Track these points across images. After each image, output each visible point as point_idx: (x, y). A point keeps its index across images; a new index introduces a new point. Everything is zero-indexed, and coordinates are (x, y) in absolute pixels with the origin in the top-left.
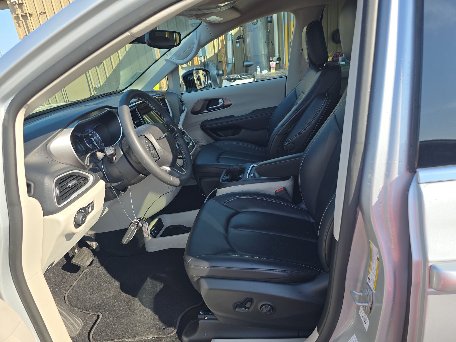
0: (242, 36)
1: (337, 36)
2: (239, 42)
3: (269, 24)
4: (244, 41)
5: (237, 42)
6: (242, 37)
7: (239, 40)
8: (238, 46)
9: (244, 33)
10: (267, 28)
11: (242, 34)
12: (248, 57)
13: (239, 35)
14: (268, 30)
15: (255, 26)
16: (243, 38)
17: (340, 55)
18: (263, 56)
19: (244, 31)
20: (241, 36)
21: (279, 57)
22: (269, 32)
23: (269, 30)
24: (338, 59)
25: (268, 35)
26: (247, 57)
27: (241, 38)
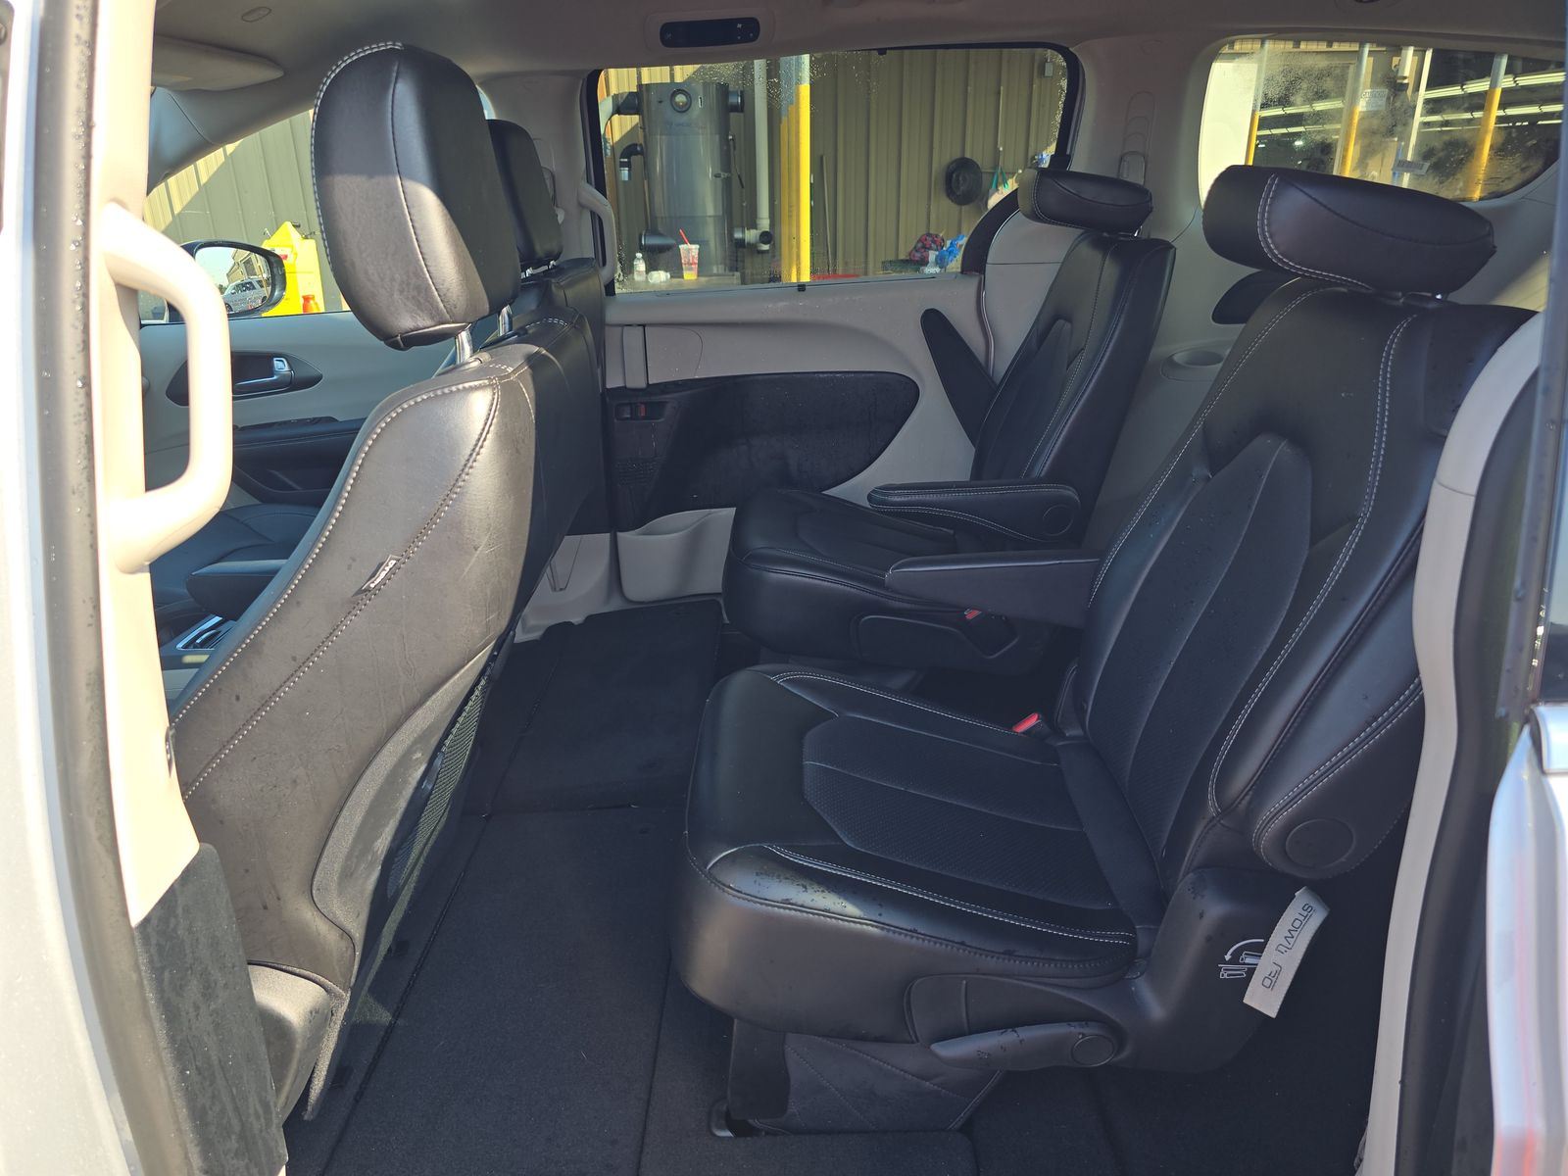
0: (641, 145)
1: (961, 179)
2: (628, 165)
3: (733, 115)
4: (645, 164)
5: (623, 165)
6: (639, 149)
7: (628, 158)
8: (627, 179)
9: (645, 136)
10: (724, 128)
11: (641, 141)
12: (659, 221)
13: (630, 143)
14: (728, 136)
15: (684, 118)
16: (641, 153)
17: (934, 242)
18: (711, 221)
19: (647, 130)
20: (636, 145)
21: (768, 230)
22: (731, 143)
23: (730, 137)
24: (928, 257)
25: (728, 150)
26: (654, 218)
27: (637, 153)
